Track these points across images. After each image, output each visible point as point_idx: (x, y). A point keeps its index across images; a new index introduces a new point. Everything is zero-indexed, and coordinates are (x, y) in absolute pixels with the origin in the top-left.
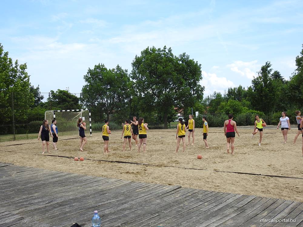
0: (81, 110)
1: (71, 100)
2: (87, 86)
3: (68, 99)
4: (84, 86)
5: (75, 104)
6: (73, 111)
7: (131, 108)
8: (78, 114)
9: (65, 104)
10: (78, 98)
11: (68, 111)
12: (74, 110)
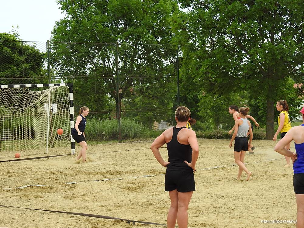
0: (50, 85)
1: (22, 58)
2: (66, 21)
3: (16, 56)
4: (57, 23)
5: (33, 69)
6: (29, 88)
7: (179, 81)
8: (41, 94)
9: (7, 69)
10: (42, 54)
11: (17, 86)
12: (29, 86)
